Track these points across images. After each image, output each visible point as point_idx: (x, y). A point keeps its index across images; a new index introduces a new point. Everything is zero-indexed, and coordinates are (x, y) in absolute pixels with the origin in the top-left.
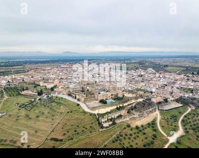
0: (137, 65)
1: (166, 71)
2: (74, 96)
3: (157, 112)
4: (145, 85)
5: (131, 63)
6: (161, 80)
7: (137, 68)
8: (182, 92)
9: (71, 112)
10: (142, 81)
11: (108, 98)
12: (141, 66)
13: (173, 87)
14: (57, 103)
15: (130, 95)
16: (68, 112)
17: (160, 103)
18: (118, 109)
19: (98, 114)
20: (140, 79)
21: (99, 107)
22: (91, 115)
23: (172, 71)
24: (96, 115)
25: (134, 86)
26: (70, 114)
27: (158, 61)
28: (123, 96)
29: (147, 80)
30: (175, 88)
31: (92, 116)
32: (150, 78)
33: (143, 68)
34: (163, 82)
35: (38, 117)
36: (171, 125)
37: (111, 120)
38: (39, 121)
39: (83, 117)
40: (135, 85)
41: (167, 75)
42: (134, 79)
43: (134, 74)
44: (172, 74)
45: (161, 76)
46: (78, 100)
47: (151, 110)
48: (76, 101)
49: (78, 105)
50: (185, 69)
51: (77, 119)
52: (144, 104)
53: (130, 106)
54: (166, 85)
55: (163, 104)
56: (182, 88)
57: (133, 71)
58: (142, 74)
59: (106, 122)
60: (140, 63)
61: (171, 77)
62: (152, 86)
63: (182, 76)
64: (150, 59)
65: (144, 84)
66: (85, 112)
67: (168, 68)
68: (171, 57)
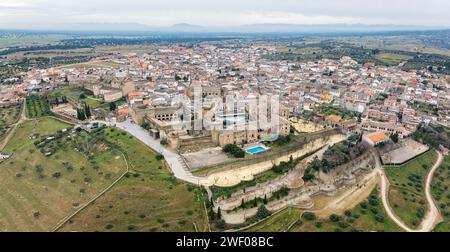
0: (318, 51)
1: (379, 63)
2: (154, 131)
3: (379, 170)
4: (341, 97)
5: (304, 46)
6: (374, 85)
7: (319, 57)
8: (418, 112)
9: (136, 176)
10: (333, 88)
11: (250, 139)
12: (326, 51)
13: (399, 100)
14: (109, 144)
15: (309, 128)
16: (127, 176)
17: (381, 145)
18: (278, 170)
19: (213, 188)
20: (327, 81)
21: (220, 167)
22: (190, 190)
23: (389, 62)
24: (205, 192)
25: (316, 100)
26: (132, 180)
27: (356, 43)
28: (292, 131)
29: (343, 83)
30: (403, 103)
31: (192, 194)
32: (349, 78)
33: (330, 55)
34: (377, 88)
35: (57, 175)
36: (414, 201)
37: (254, 203)
38: (55, 187)
39: (166, 193)
40: (318, 97)
41: (384, 72)
42: (314, 81)
43: (314, 70)
44: (393, 69)
45: (373, 75)
46: (164, 143)
47: (363, 165)
48: (155, 145)
49: (160, 157)
50: (412, 58)
51: (146, 196)
52: (347, 153)
53: (310, 159)
54: (386, 96)
55: (388, 148)
56: (416, 103)
57: (311, 64)
58: (332, 69)
59: (235, 209)
60: (324, 46)
61: (394, 77)
62: (356, 98)
63: (414, 74)
64: (340, 38)
65: (338, 95)
66: (173, 180)
67: (382, 57)
68: (378, 34)
